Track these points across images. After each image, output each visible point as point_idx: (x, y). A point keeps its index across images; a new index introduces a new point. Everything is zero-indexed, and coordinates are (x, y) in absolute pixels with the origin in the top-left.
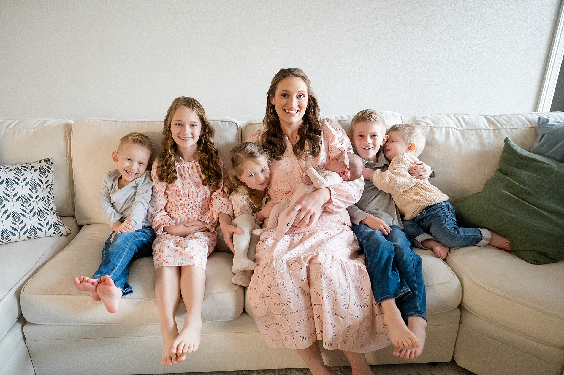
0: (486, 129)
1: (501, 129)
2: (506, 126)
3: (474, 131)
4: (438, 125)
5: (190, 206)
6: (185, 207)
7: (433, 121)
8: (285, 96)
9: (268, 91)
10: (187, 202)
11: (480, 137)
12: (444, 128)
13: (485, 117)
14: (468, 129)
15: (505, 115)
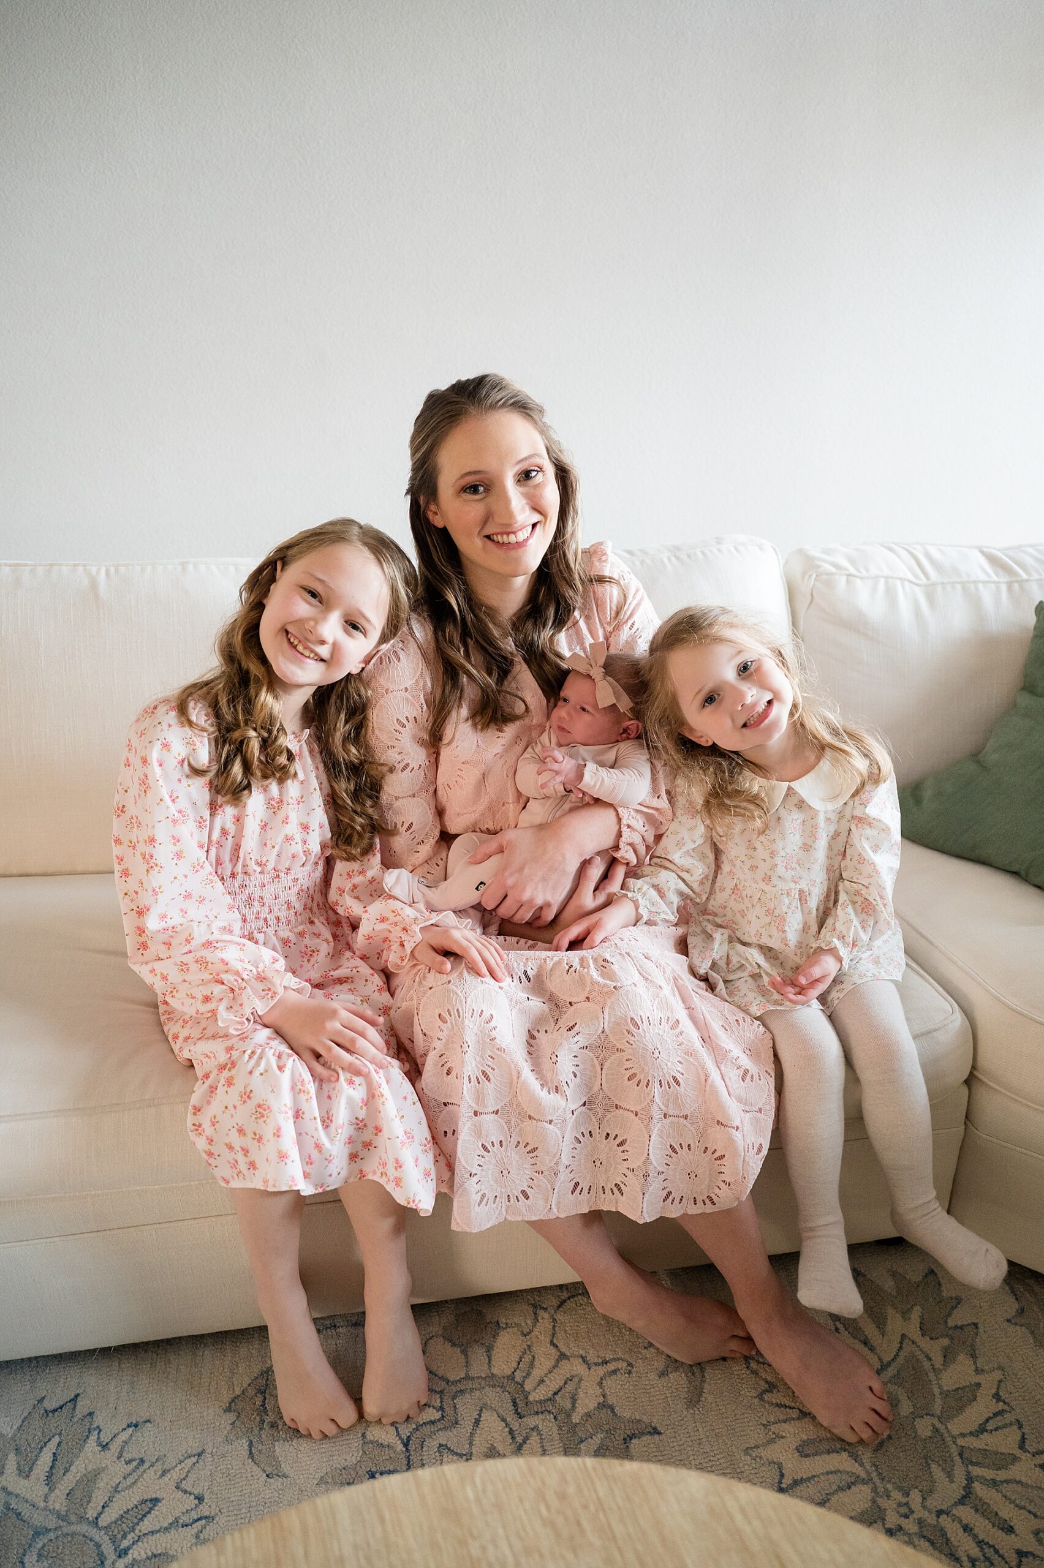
0: (988, 582)
1: (1027, 581)
2: (1040, 574)
3: (958, 586)
4: (867, 571)
5: (282, 899)
6: (266, 909)
7: (852, 561)
8: (473, 489)
9: (407, 487)
10: (271, 889)
11: (975, 602)
12: (882, 581)
13: (982, 552)
14: (943, 583)
15: (1031, 546)
